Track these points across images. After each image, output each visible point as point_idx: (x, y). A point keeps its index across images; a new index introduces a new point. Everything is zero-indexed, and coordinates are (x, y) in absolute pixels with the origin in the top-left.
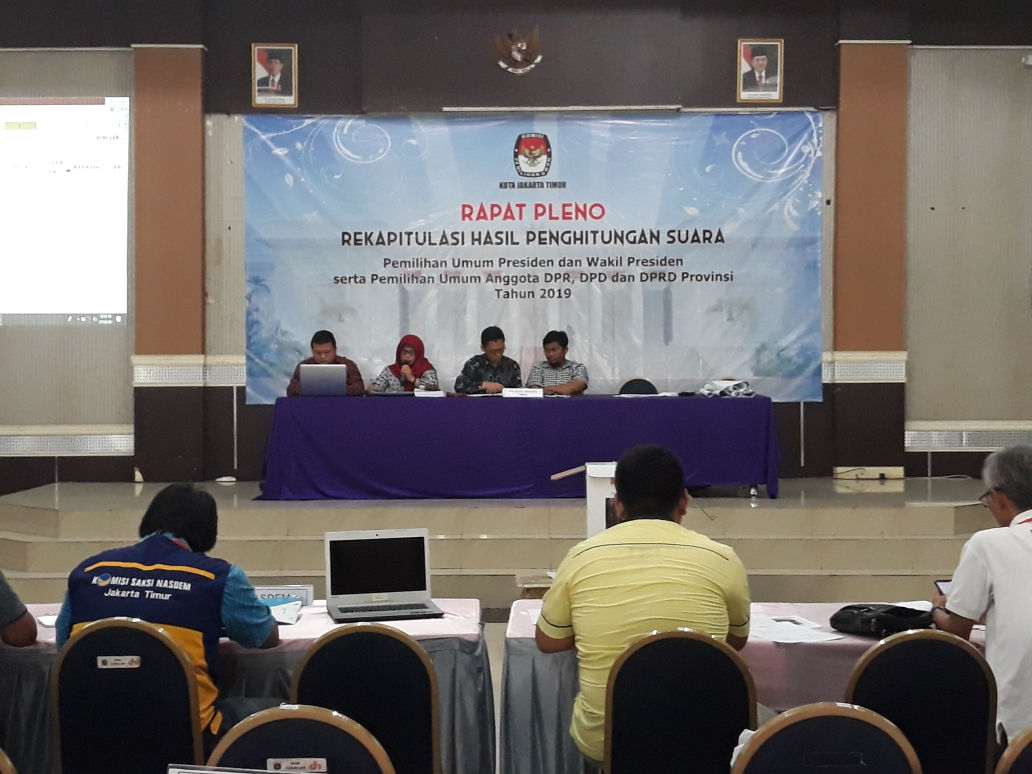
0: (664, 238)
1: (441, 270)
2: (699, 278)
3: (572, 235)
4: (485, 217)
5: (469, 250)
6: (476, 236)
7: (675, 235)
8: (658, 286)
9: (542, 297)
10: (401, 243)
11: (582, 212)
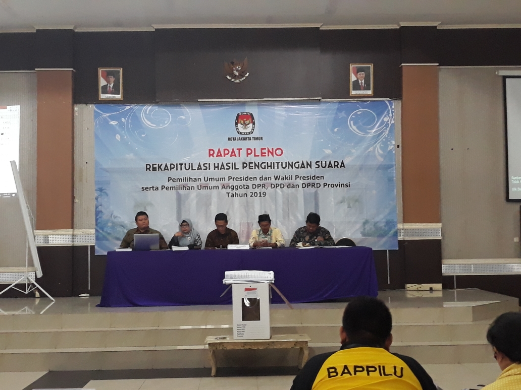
0: (314, 165)
1: (198, 183)
2: (333, 186)
3: (266, 164)
4: (221, 155)
5: (212, 172)
6: (216, 165)
7: (320, 164)
8: (312, 190)
9: (251, 196)
10: (177, 170)
11: (271, 152)
